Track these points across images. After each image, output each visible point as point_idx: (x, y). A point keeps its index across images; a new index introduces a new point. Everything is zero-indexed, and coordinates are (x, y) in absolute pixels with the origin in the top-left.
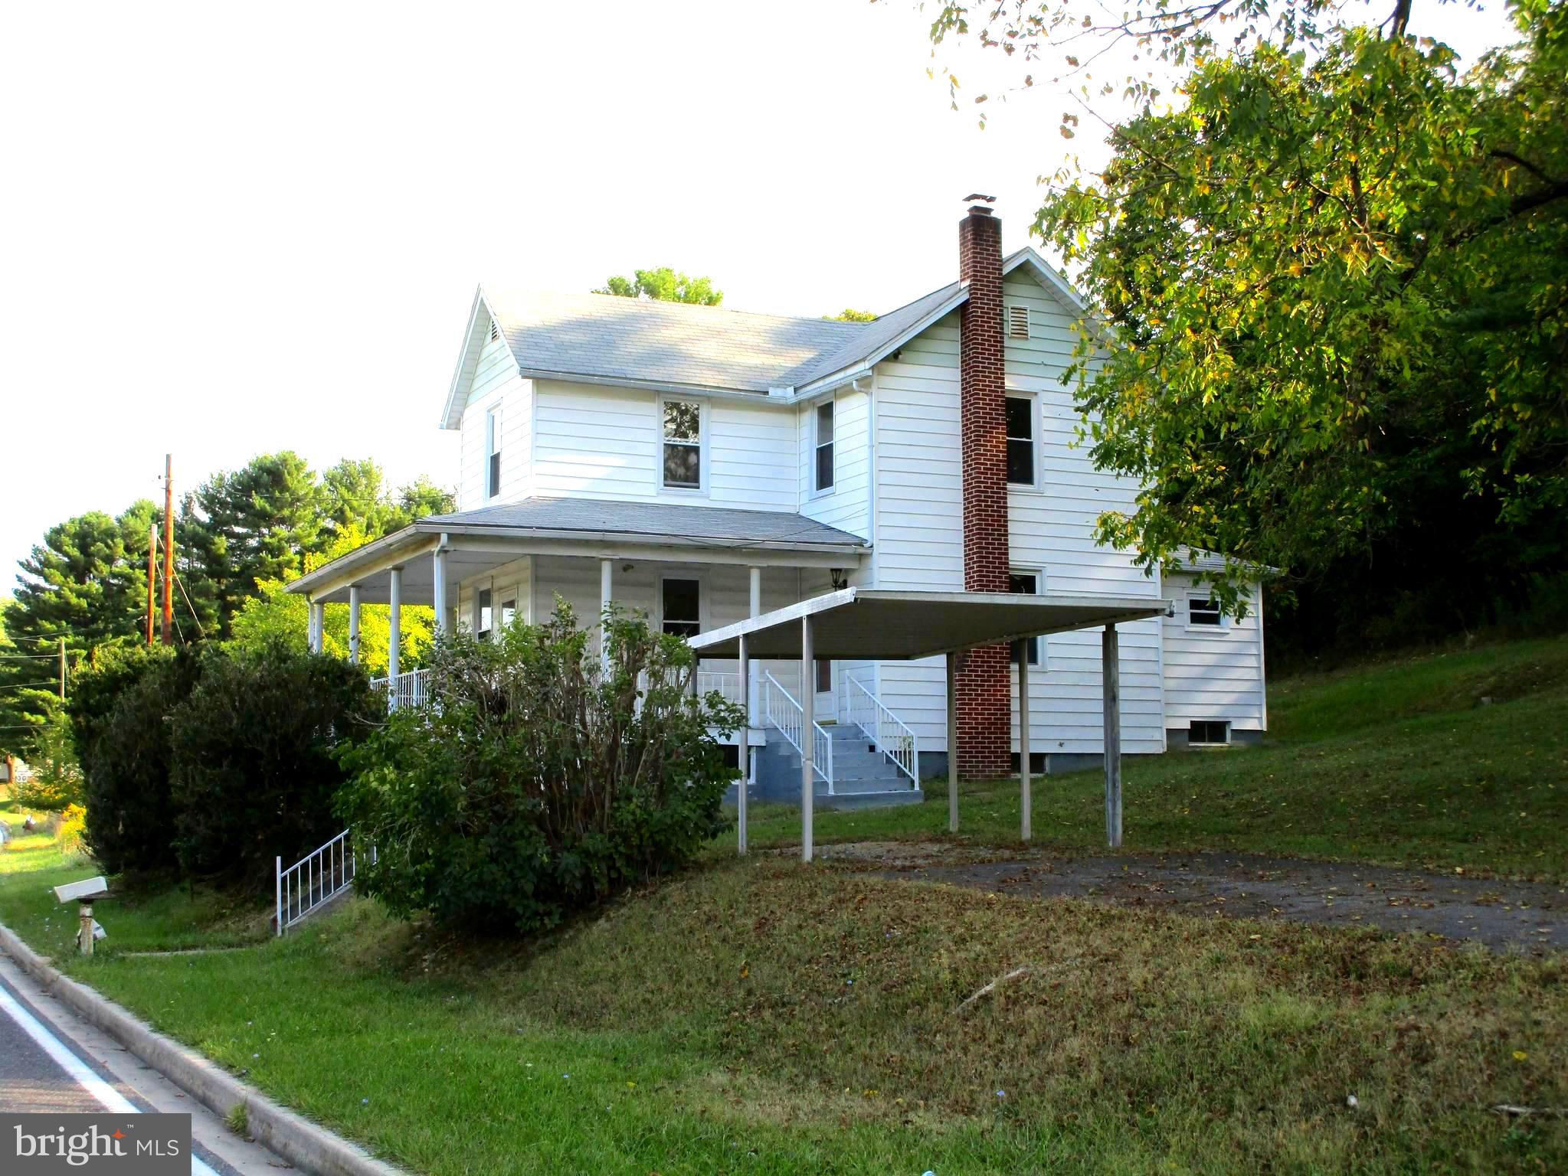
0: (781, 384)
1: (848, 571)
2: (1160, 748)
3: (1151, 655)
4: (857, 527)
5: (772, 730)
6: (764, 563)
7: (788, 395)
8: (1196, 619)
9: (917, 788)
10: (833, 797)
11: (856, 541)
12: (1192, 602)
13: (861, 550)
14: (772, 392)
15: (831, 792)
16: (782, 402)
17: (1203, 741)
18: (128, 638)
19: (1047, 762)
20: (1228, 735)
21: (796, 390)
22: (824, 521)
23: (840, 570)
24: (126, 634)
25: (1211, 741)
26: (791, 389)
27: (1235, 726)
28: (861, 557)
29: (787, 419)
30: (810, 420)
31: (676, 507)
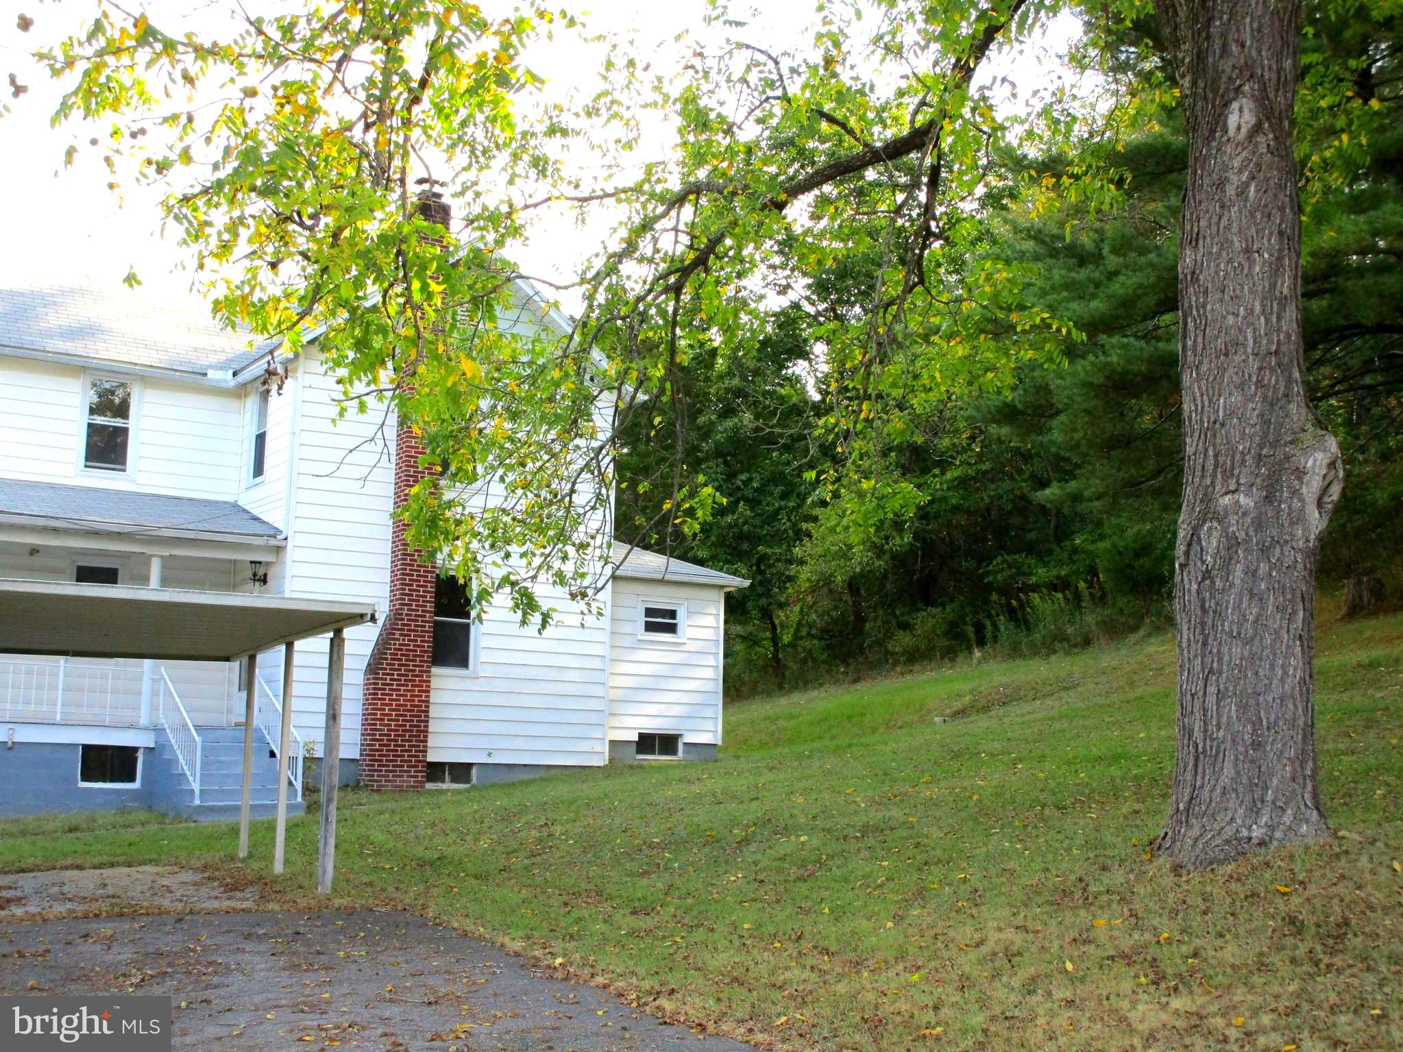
0: (221, 367)
1: (268, 564)
2: (601, 761)
3: (596, 664)
4: (274, 517)
5: (158, 730)
6: (166, 552)
7: (224, 377)
8: (650, 627)
9: (299, 799)
10: (199, 807)
11: (271, 532)
12: (650, 612)
13: (273, 542)
14: (212, 374)
15: (197, 802)
16: (223, 385)
17: (653, 753)
19: (474, 771)
20: (681, 747)
21: (235, 374)
22: (255, 512)
23: (260, 563)
25: (661, 753)
26: (230, 372)
27: (689, 738)
28: (279, 550)
29: (233, 404)
30: (252, 402)
31: (96, 490)
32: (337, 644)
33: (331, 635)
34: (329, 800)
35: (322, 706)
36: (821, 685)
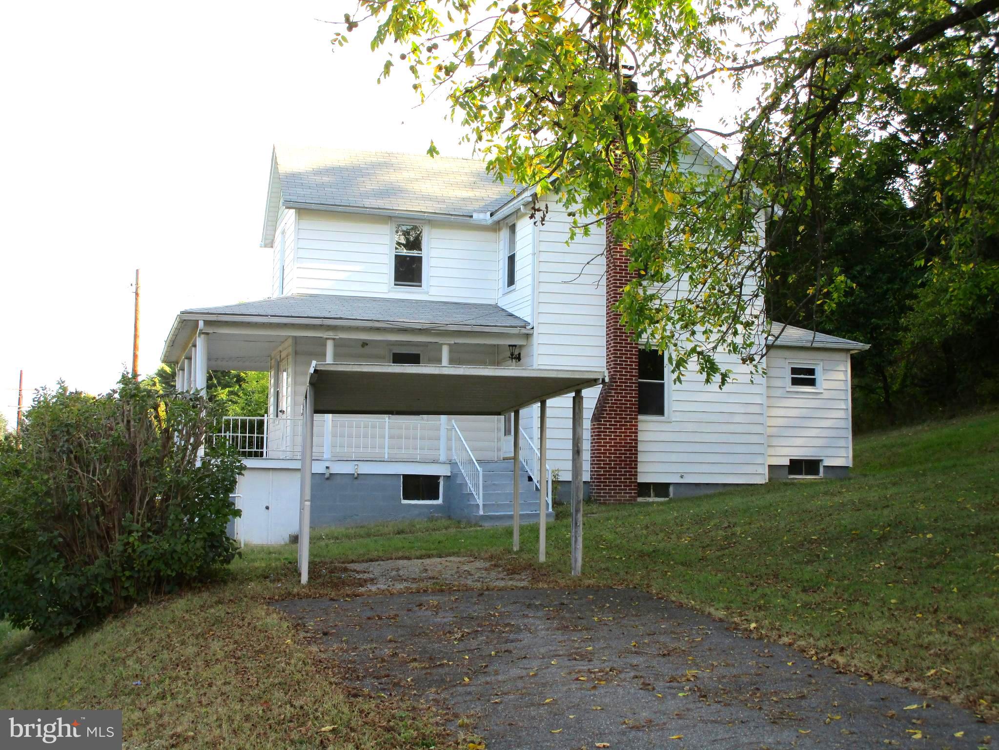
0: (482, 211)
1: (521, 346)
2: (762, 480)
3: (756, 409)
4: (524, 313)
5: (452, 464)
6: (452, 341)
7: (484, 218)
8: (795, 382)
9: (550, 510)
10: (482, 516)
11: (523, 324)
12: (794, 371)
13: (524, 331)
14: (475, 216)
15: (481, 513)
16: (484, 223)
17: (801, 474)
18: (231, 389)
19: (671, 489)
20: (821, 469)
21: (492, 215)
22: (510, 311)
23: (515, 346)
24: (230, 387)
25: (807, 474)
26: (489, 214)
27: (827, 462)
28: (528, 336)
29: (490, 235)
30: (505, 233)
31: (403, 301)
32: (578, 401)
33: (573, 394)
34: (577, 511)
35: (569, 445)
36: (924, 421)
